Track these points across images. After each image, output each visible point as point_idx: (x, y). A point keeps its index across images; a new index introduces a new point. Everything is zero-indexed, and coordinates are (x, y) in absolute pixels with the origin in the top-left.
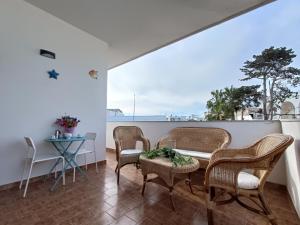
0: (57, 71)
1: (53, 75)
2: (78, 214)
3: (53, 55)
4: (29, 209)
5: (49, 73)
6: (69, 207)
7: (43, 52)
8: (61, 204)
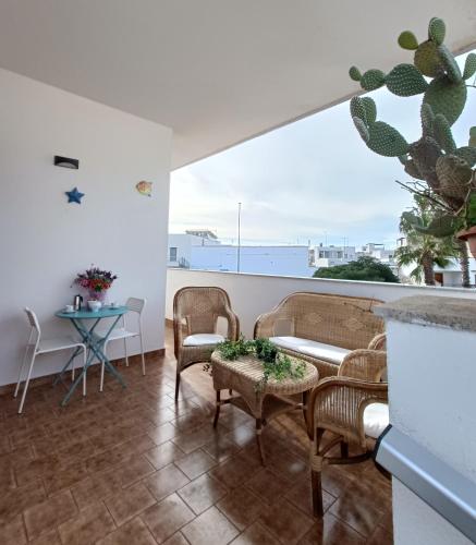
0: (80, 191)
1: (74, 197)
2: (97, 452)
3: (75, 163)
4: (25, 436)
5: (68, 194)
6: (85, 438)
7: (59, 160)
8: (73, 431)
